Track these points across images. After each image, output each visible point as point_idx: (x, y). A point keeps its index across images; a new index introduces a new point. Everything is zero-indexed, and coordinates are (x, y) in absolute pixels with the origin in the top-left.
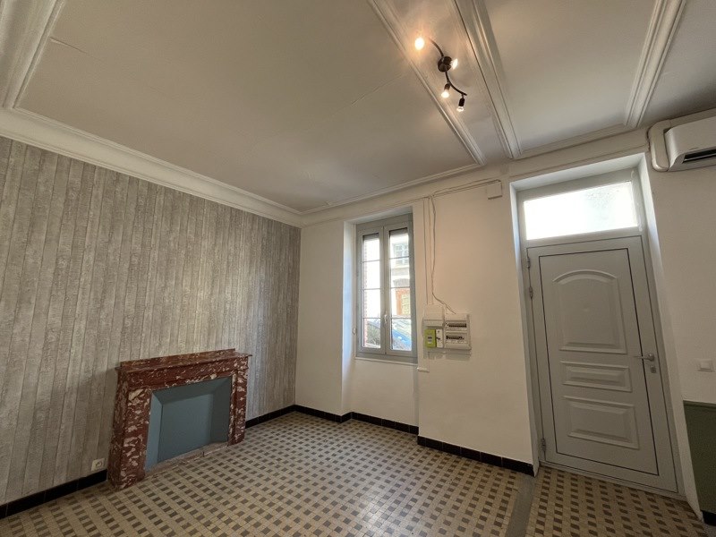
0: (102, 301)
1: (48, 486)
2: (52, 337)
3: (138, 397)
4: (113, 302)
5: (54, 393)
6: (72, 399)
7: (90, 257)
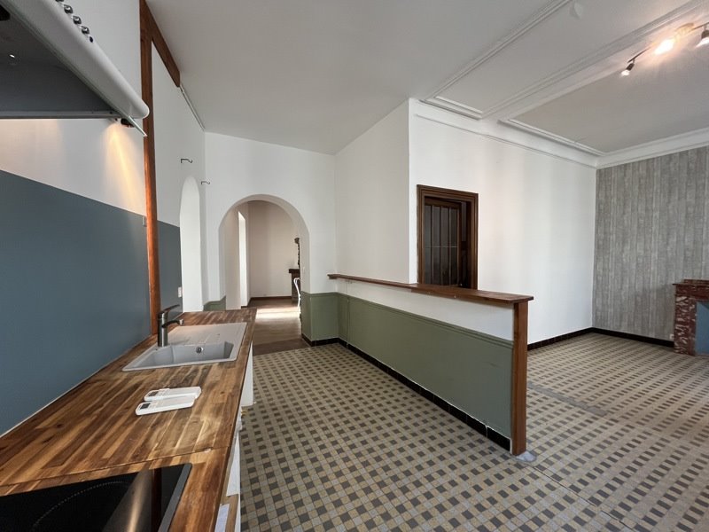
0: (668, 240)
1: (646, 335)
2: (641, 260)
3: (683, 301)
4: (675, 240)
5: (644, 289)
6: (654, 296)
7: (657, 214)
